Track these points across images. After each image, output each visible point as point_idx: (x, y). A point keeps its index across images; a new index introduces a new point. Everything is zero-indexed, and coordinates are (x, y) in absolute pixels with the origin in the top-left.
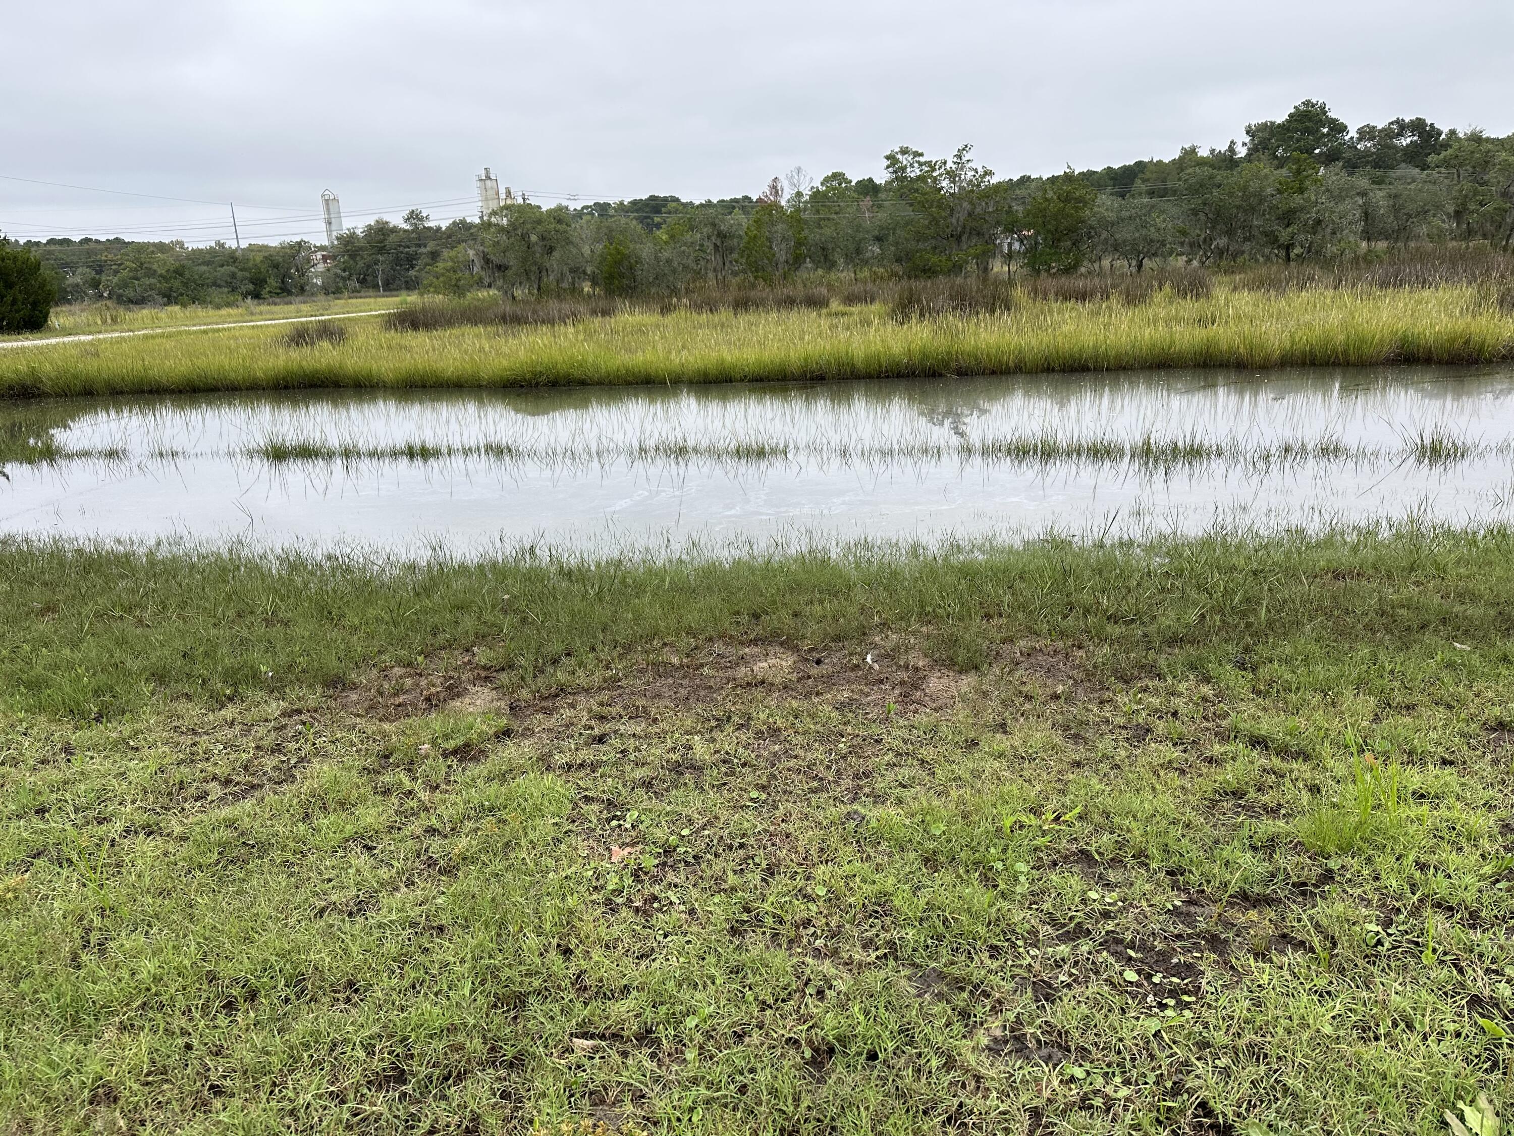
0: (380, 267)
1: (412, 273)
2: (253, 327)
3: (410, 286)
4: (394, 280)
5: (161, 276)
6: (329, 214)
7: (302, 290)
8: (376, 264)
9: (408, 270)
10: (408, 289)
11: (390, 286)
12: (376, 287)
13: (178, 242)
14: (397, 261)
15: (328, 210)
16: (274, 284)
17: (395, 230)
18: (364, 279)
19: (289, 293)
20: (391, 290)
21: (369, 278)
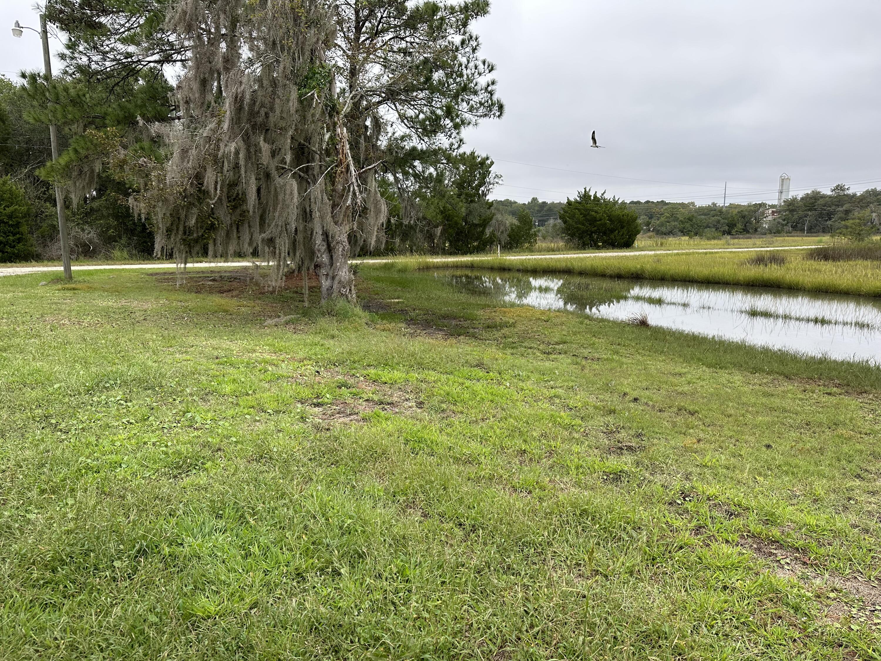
0: (808, 219)
1: (829, 223)
2: (731, 252)
3: (825, 231)
4: (815, 227)
5: (681, 221)
6: (782, 187)
7: (756, 230)
8: (805, 217)
9: (827, 220)
10: (824, 232)
11: (812, 230)
12: (802, 230)
13: (692, 203)
14: (821, 215)
15: (782, 185)
16: (740, 227)
17: (824, 197)
18: (796, 226)
19: (748, 232)
20: (811, 233)
21: (799, 225)
